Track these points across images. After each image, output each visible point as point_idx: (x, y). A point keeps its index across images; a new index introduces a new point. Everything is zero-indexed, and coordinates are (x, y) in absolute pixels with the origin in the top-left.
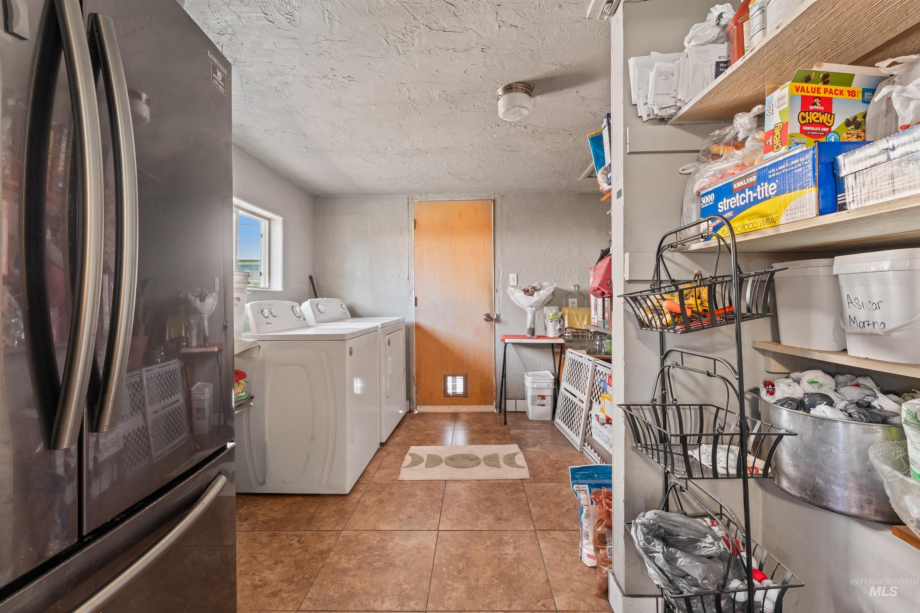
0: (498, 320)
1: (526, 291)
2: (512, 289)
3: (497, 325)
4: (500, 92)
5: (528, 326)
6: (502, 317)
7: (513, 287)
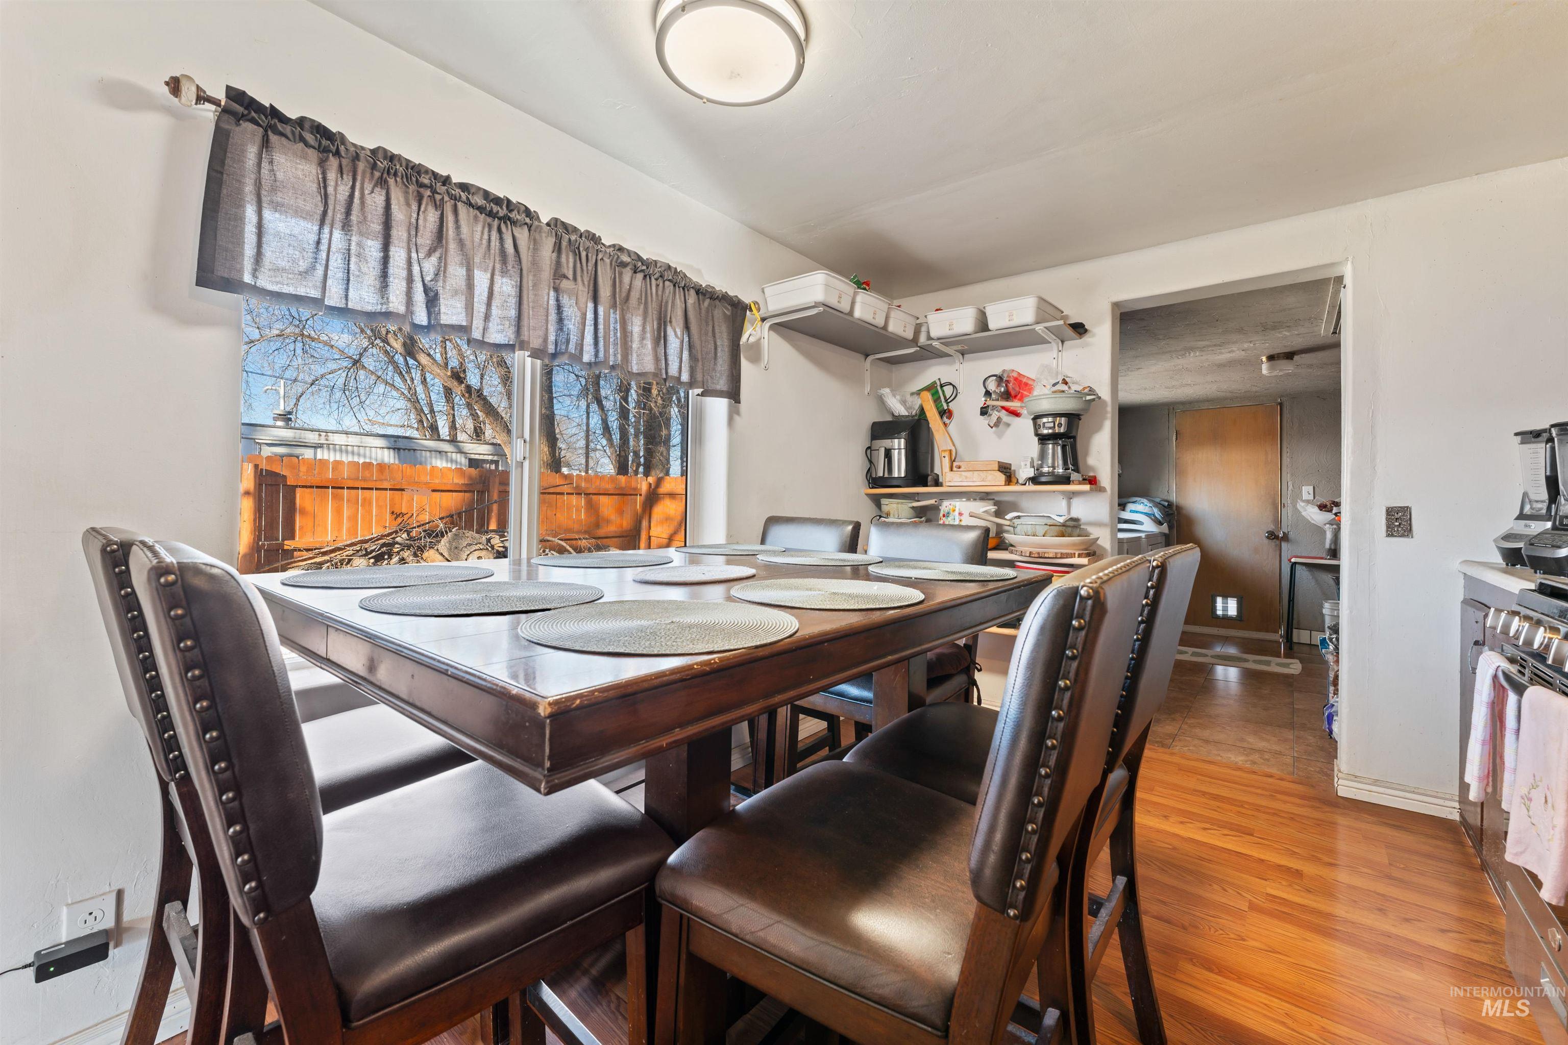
0: (1286, 538)
1: (1322, 507)
2: (1303, 504)
3: (1284, 545)
4: (1264, 359)
5: (1327, 546)
6: (1291, 535)
7: (1308, 502)
